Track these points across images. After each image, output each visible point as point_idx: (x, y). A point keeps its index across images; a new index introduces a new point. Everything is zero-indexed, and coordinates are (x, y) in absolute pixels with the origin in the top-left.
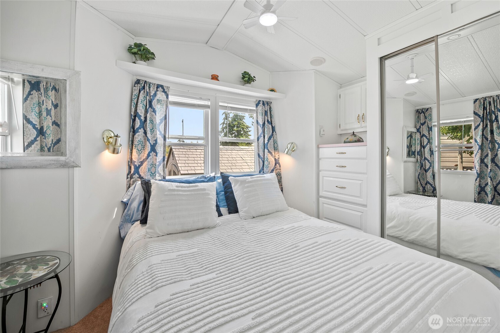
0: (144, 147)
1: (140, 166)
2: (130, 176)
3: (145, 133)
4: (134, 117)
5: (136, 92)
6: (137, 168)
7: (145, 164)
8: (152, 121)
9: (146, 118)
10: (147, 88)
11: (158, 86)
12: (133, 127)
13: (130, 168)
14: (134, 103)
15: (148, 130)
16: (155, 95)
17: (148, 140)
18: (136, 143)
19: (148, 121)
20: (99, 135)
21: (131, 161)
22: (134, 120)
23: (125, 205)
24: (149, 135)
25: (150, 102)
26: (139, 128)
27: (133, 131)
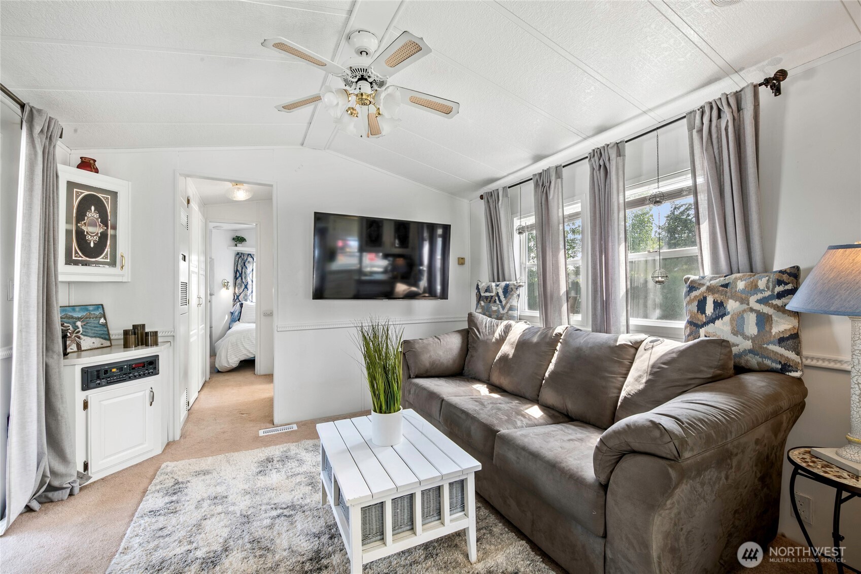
0: (241, 286)
1: (239, 296)
2: (234, 300)
3: (242, 279)
4: (236, 271)
5: (237, 259)
6: (238, 297)
7: (242, 295)
8: (245, 273)
9: (242, 271)
10: (242, 256)
11: (248, 255)
12: (236, 276)
13: (234, 296)
14: (236, 265)
15: (243, 277)
16: (247, 259)
17: (243, 283)
18: (237, 284)
19: (243, 273)
20: (221, 282)
21: (235, 293)
22: (236, 273)
23: (232, 313)
24: (244, 280)
25: (244, 263)
26: (239, 277)
27: (236, 278)
